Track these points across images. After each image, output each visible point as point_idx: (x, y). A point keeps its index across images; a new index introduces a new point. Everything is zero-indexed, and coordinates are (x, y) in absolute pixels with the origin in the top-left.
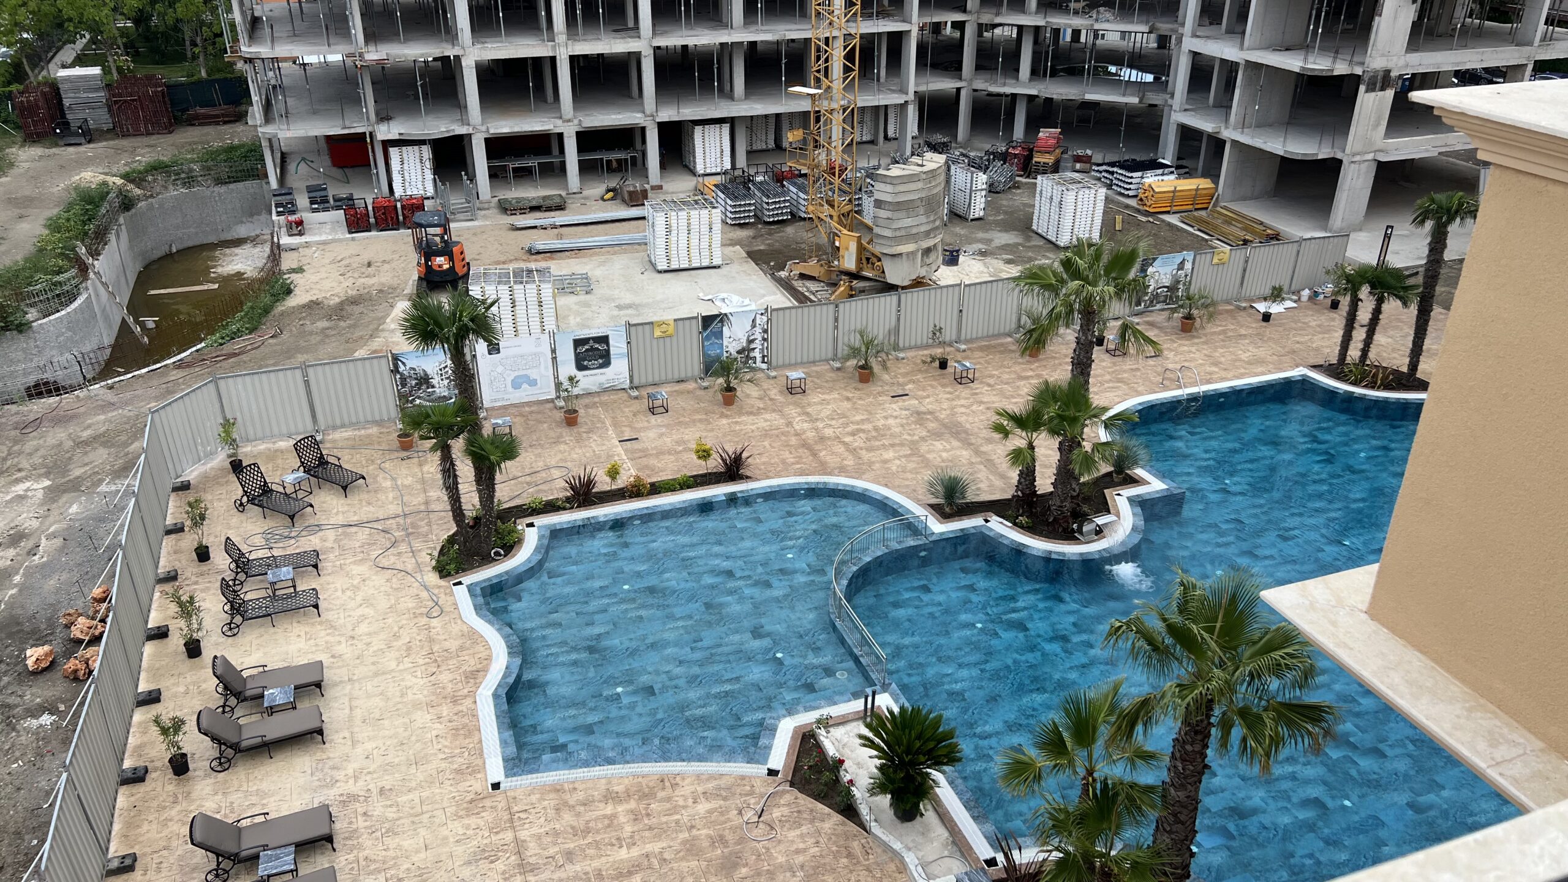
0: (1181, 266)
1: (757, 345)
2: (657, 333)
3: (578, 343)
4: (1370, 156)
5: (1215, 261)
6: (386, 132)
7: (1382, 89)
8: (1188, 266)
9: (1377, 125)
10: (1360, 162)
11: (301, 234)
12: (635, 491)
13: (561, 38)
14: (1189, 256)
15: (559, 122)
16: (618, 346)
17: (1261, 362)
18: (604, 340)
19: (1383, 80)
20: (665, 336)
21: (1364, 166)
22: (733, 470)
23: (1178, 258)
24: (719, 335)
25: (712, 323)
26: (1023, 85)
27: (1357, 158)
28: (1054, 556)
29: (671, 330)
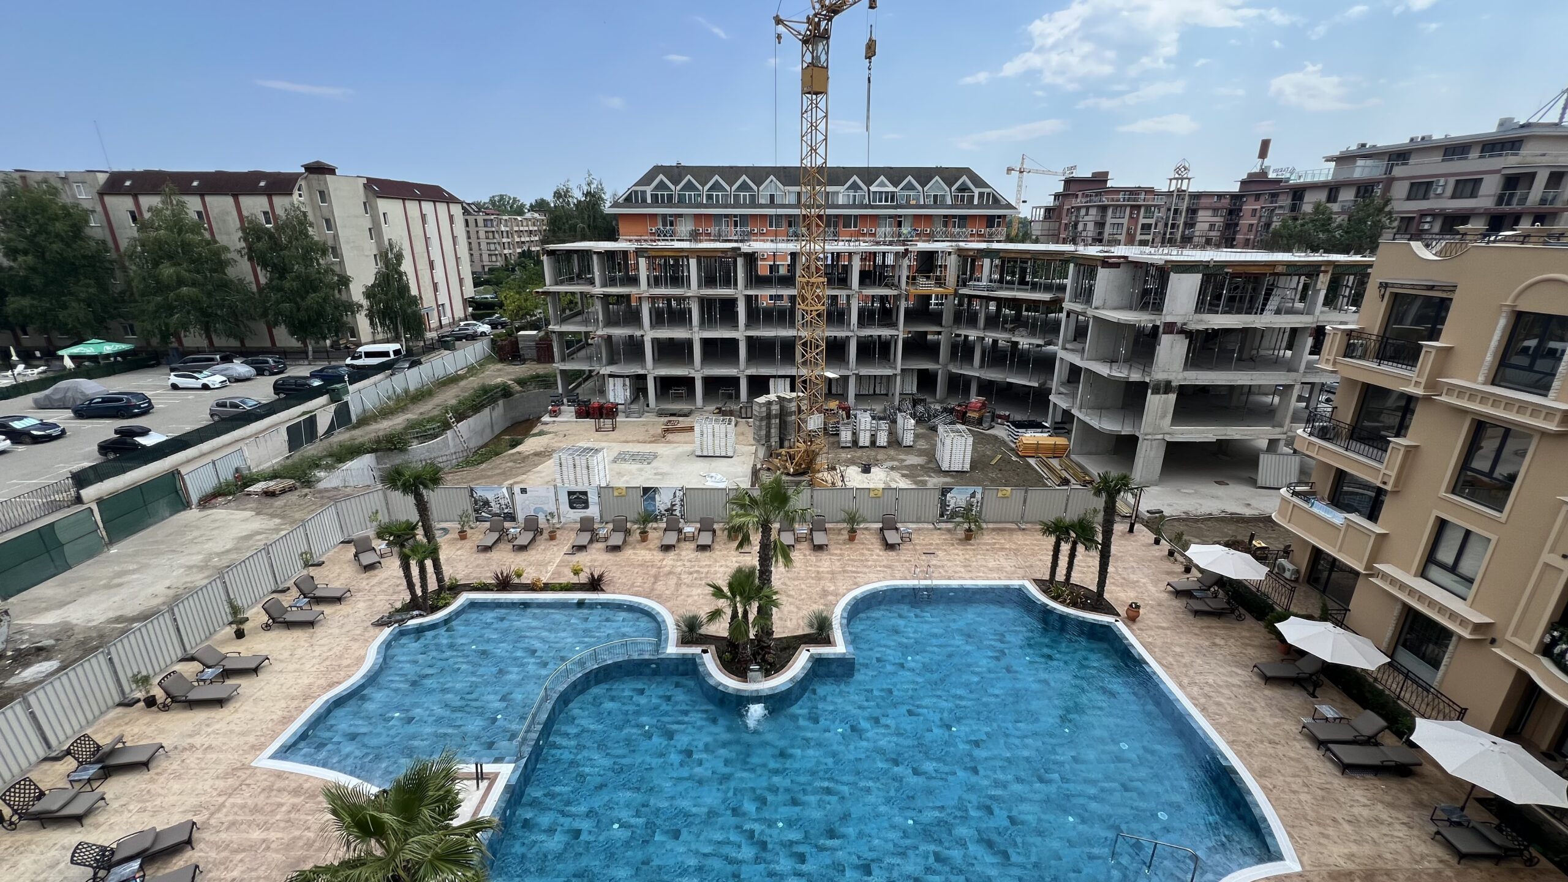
0: (973, 495)
1: (677, 507)
2: (616, 494)
3: (570, 493)
4: (1160, 437)
5: (1000, 495)
6: (606, 370)
7: (1165, 393)
8: (979, 496)
9: (1163, 416)
10: (1152, 440)
11: (556, 416)
12: (532, 588)
13: (696, 329)
14: (979, 490)
15: (692, 371)
16: (593, 498)
17: (1000, 569)
18: (585, 493)
19: (1166, 387)
20: (621, 496)
21: (1154, 443)
22: (595, 584)
23: (971, 489)
24: (654, 499)
25: (649, 492)
26: (974, 371)
27: (1149, 437)
28: (720, 688)
29: (624, 493)
